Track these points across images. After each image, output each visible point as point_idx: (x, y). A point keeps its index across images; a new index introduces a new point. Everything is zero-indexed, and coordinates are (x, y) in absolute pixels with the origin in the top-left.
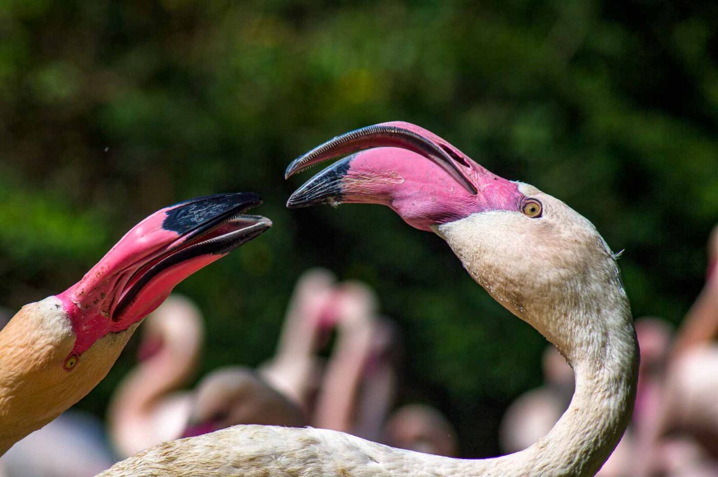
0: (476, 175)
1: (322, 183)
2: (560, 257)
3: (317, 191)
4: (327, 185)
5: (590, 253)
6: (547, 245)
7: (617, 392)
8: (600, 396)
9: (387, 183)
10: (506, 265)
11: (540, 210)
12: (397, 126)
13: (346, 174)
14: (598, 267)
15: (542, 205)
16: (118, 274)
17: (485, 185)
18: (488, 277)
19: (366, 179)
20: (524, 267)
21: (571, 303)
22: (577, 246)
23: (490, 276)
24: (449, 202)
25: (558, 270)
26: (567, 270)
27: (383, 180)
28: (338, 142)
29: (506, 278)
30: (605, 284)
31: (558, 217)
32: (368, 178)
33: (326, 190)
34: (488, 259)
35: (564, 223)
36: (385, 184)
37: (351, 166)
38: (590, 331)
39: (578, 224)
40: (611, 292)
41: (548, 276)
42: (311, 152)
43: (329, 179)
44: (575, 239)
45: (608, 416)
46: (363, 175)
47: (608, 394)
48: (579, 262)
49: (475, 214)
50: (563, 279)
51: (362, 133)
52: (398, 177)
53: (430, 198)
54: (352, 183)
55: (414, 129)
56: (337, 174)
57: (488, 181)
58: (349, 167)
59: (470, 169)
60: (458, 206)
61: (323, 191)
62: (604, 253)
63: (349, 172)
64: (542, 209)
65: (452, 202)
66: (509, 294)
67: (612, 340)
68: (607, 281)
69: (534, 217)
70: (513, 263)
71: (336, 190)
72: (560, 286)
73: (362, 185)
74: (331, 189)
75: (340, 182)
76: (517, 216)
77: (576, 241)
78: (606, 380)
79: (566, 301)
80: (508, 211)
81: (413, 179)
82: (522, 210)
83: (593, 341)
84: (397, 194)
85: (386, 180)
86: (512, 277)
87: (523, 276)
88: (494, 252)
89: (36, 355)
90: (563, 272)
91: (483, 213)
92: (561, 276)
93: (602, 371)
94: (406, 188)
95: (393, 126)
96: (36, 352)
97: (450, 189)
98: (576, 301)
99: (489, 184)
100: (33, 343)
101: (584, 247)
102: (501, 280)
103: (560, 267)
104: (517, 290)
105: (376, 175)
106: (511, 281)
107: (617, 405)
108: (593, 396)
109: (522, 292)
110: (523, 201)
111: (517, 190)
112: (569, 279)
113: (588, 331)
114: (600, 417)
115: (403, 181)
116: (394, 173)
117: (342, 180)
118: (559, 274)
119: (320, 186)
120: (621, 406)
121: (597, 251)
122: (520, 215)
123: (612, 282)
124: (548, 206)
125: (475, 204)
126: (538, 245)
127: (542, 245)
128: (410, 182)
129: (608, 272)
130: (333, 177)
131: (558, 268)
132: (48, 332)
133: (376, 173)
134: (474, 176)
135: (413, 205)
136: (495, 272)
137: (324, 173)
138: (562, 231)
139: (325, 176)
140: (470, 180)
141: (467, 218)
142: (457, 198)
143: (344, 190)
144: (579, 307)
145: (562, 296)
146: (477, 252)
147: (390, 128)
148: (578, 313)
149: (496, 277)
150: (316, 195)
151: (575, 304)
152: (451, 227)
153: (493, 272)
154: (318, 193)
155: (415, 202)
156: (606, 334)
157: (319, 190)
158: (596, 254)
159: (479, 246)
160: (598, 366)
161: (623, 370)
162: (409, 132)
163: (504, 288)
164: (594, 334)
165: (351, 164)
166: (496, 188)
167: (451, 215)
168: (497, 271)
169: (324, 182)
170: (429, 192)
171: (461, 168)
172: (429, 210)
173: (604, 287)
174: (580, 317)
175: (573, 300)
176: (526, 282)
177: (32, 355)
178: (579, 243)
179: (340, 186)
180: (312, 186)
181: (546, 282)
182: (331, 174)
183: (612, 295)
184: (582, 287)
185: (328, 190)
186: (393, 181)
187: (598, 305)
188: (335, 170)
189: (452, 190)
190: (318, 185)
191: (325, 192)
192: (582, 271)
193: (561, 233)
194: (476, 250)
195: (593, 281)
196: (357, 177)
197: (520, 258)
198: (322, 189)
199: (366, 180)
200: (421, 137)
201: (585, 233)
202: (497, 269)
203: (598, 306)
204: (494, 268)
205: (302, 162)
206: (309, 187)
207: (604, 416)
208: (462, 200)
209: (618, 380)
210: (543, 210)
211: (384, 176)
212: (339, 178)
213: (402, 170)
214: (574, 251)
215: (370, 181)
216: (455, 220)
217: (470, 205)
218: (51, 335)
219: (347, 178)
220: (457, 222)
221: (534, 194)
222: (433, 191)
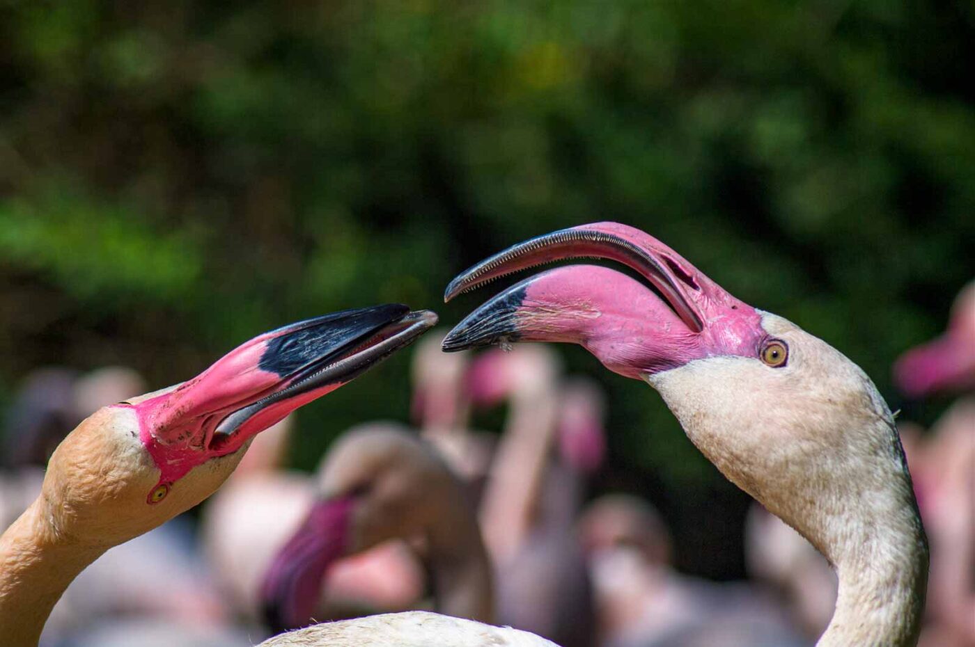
0: (706, 301)
1: (488, 318)
2: (804, 425)
3: (481, 330)
4: (494, 320)
5: (849, 417)
6: (788, 407)
7: (890, 600)
8: (867, 606)
9: (577, 318)
10: (731, 436)
11: (784, 357)
12: (601, 231)
13: (521, 305)
14: (860, 434)
15: (787, 349)
16: (203, 416)
17: (715, 319)
18: (710, 451)
19: (548, 312)
20: (753, 437)
21: (819, 486)
22: (829, 408)
23: (712, 449)
24: (660, 344)
25: (799, 443)
26: (812, 443)
27: (572, 313)
28: (517, 253)
29: (732, 454)
30: (869, 457)
31: (808, 366)
32: (550, 310)
33: (493, 327)
34: (709, 426)
35: (815, 375)
36: (574, 318)
37: (527, 294)
38: (847, 521)
39: (836, 375)
40: (879, 467)
41: (785, 451)
42: (481, 266)
43: (498, 312)
44: (828, 398)
45: (878, 633)
46: (545, 306)
47: (877, 603)
48: (832, 430)
49: (696, 361)
50: (806, 454)
51: (550, 240)
52: (592, 310)
53: (635, 339)
54: (529, 318)
55: (626, 234)
56: (508, 305)
57: (721, 312)
58: (525, 295)
59: (698, 293)
60: (672, 349)
61: (489, 329)
62: (873, 414)
63: (524, 303)
64: (787, 354)
65: (665, 345)
66: (738, 474)
67: (881, 530)
68: (872, 453)
69: (776, 367)
70: (739, 433)
71: (507, 327)
72: (802, 464)
73: (542, 321)
74: (500, 326)
75: (512, 316)
76: (752, 365)
77: (830, 400)
78: (873, 585)
79: (811, 484)
80: (740, 357)
81: (612, 312)
82: (761, 356)
83: (851, 534)
84: (591, 333)
85: (575, 313)
86: (738, 452)
87: (751, 451)
88: (715, 416)
89: (110, 488)
90: (806, 446)
91: (707, 360)
92: (802, 451)
93: (867, 573)
94: (603, 324)
95: (595, 230)
96: (110, 484)
97: (663, 326)
98: (826, 482)
99: (721, 317)
100: (106, 473)
101: (840, 408)
102: (726, 455)
103: (803, 439)
104: (746, 469)
105: (562, 306)
106: (738, 458)
107: (891, 616)
108: (857, 608)
109: (752, 473)
110: (765, 342)
111: (759, 326)
112: (815, 453)
113: (844, 521)
114: (868, 634)
115: (598, 314)
116: (587, 303)
117: (515, 314)
118: (801, 448)
119: (485, 322)
120: (896, 619)
121: (860, 413)
122: (757, 364)
123: (881, 453)
124: (797, 351)
125: (697, 346)
126: (774, 408)
127: (780, 407)
128: (608, 316)
129: (874, 440)
130: (503, 310)
131: (800, 441)
132: (124, 465)
133: (562, 304)
134: (703, 304)
135: (612, 347)
136: (718, 444)
137: (490, 305)
138: (811, 386)
139: (492, 309)
140: (695, 309)
141: (685, 367)
142: (671, 339)
143: (518, 327)
144: (830, 491)
145: (805, 476)
146: (695, 416)
147: (591, 234)
148: (830, 498)
149: (719, 451)
150: (480, 335)
151: (824, 486)
152: (664, 378)
153: (715, 444)
154: (483, 331)
155: (614, 344)
156: (870, 524)
157: (484, 328)
158: (858, 417)
159: (697, 407)
160: (860, 566)
161: (897, 569)
162: (618, 239)
163: (730, 466)
164: (853, 524)
165: (528, 292)
166: (730, 323)
167: (665, 362)
168: (720, 443)
169: (491, 316)
170: (634, 330)
171: (686, 291)
172: (633, 356)
173: (867, 461)
174: (832, 504)
175: (821, 482)
176: (756, 459)
177: (104, 486)
178: (835, 403)
179: (513, 321)
180: (474, 322)
181: (783, 459)
182: (501, 305)
183: (880, 472)
184: (833, 464)
185: (497, 327)
186: (585, 315)
187: (857, 485)
188: (505, 301)
189: (665, 327)
190: (482, 321)
191: (491, 331)
192: (835, 441)
193: (810, 389)
194: (694, 414)
195: (852, 455)
196: (536, 309)
197: (749, 427)
198: (487, 327)
199: (549, 314)
200: (633, 246)
201: (845, 388)
202: (719, 441)
203: (858, 488)
204: (716, 438)
205: (467, 280)
206: (470, 324)
207: (872, 633)
208: (678, 341)
209: (891, 583)
210: (789, 356)
211: (574, 308)
212: (512, 312)
213: (598, 299)
214: (826, 415)
215: (554, 314)
216: (670, 369)
217: (690, 348)
218: (126, 469)
219: (521, 310)
220: (673, 372)
221: (781, 332)
222: (639, 328)
